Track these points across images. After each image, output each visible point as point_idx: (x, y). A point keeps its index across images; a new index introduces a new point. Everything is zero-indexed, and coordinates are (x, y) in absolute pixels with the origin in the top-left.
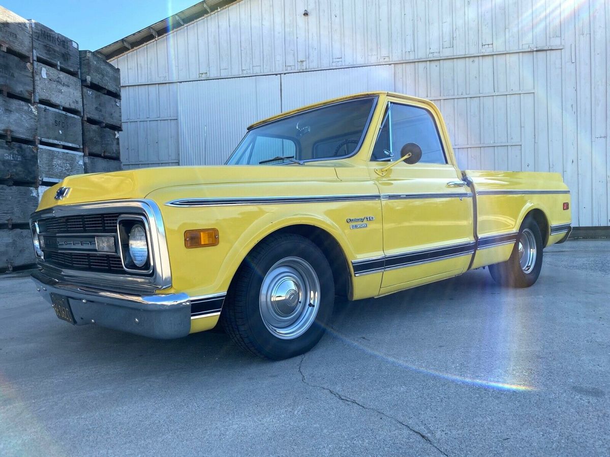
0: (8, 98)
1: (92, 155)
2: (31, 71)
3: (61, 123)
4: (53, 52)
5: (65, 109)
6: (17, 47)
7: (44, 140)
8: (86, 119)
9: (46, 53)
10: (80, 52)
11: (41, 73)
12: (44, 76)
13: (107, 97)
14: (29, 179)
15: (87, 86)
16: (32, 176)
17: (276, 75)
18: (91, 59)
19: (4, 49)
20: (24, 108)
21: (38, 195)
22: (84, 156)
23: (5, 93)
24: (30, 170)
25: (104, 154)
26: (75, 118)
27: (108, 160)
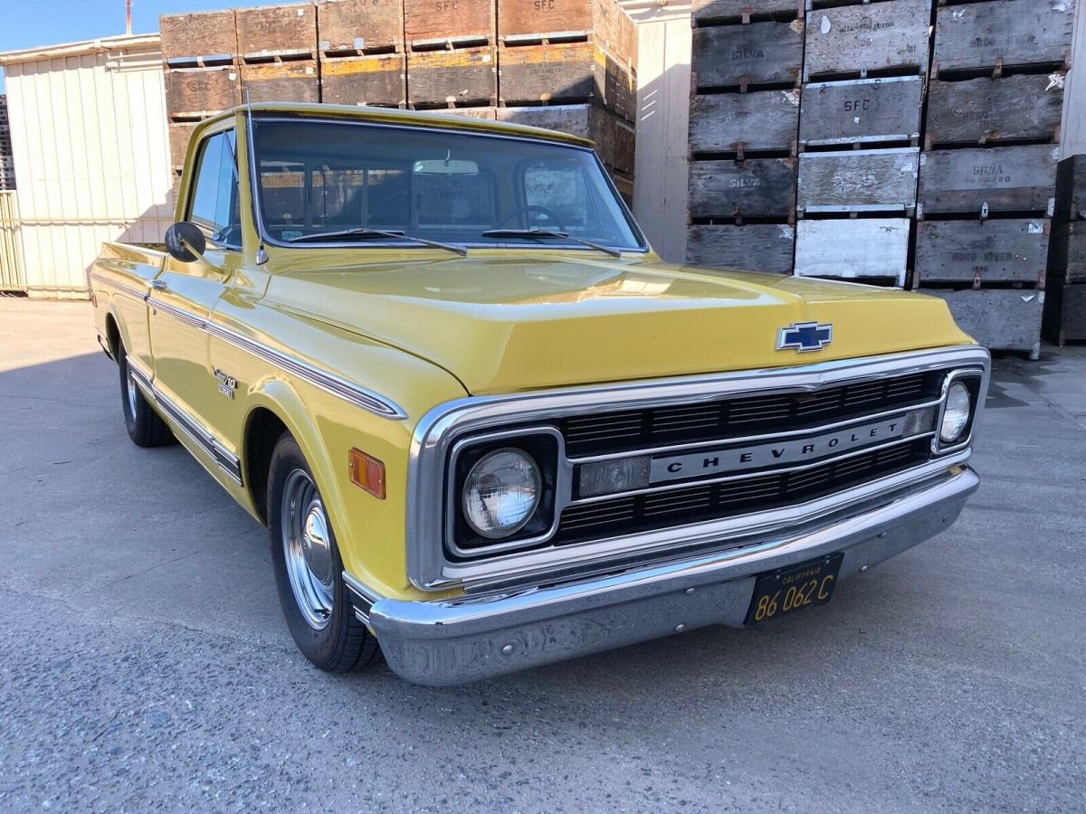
0: (745, 95)
1: (936, 147)
2: (799, 32)
3: (861, 104)
5: (871, 74)
6: (771, 6)
7: (812, 143)
8: (935, 76)
11: (819, 28)
12: (826, 29)
14: (775, 212)
15: (942, 5)
16: (779, 206)
19: (746, 20)
20: (773, 101)
21: (795, 237)
22: (920, 153)
23: (743, 89)
24: (776, 198)
25: (988, 137)
26: (902, 83)
27: (1001, 148)
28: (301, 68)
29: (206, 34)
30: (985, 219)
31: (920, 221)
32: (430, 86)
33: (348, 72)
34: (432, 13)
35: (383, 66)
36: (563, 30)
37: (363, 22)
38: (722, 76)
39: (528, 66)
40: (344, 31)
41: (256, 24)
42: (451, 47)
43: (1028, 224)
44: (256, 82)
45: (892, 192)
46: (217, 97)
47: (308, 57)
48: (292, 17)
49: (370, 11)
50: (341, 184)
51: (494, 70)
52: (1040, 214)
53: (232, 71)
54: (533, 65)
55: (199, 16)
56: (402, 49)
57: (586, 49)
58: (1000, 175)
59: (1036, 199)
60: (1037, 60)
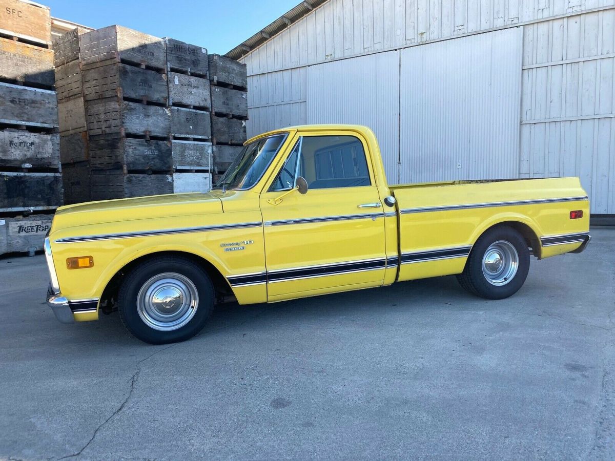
0: (147, 106)
1: (218, 143)
2: (166, 80)
3: (192, 120)
4: (184, 61)
5: (195, 108)
6: (154, 63)
7: (176, 135)
8: (214, 114)
9: (178, 63)
10: (209, 56)
11: (174, 81)
12: (177, 82)
13: (234, 91)
14: (164, 168)
15: (215, 85)
16: (167, 166)
17: (396, 50)
18: (218, 61)
19: (143, 67)
20: (160, 112)
21: (173, 181)
22: (213, 145)
24: (165, 161)
25: (231, 141)
26: (204, 114)
31: (216, 174)
38: (135, 93)
39: (4, 53)
45: (206, 162)
54: (8, 53)
57: (48, 54)
60: (240, 114)
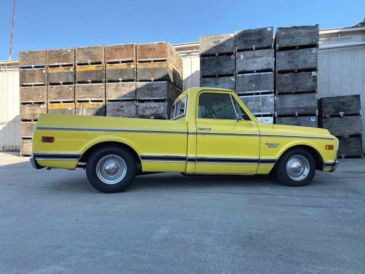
0: (217, 78)
1: (279, 94)
2: (234, 59)
3: (255, 81)
4: (250, 42)
5: (257, 71)
6: (225, 50)
7: (240, 93)
8: (277, 72)
9: (244, 45)
11: (240, 58)
12: (242, 57)
15: (278, 51)
19: (217, 55)
20: (227, 80)
22: (275, 96)
23: (217, 76)
25: (295, 91)
26: (267, 74)
27: (300, 94)
28: (69, 69)
29: (36, 58)
30: (296, 117)
31: (276, 117)
32: (114, 75)
33: (85, 70)
34: (114, 52)
35: (97, 68)
36: (158, 58)
37: (91, 54)
38: (210, 72)
39: (147, 69)
40: (84, 57)
41: (54, 55)
42: (121, 62)
43: (310, 118)
44: (52, 73)
45: (267, 108)
46: (38, 78)
47: (71, 65)
48: (66, 53)
49: (93, 51)
50: (81, 107)
51: (135, 70)
52: (314, 115)
53: (44, 70)
54: (148, 69)
55: (33, 52)
56: (104, 63)
57: (166, 64)
58: (300, 103)
59: (312, 110)
60: (308, 67)
